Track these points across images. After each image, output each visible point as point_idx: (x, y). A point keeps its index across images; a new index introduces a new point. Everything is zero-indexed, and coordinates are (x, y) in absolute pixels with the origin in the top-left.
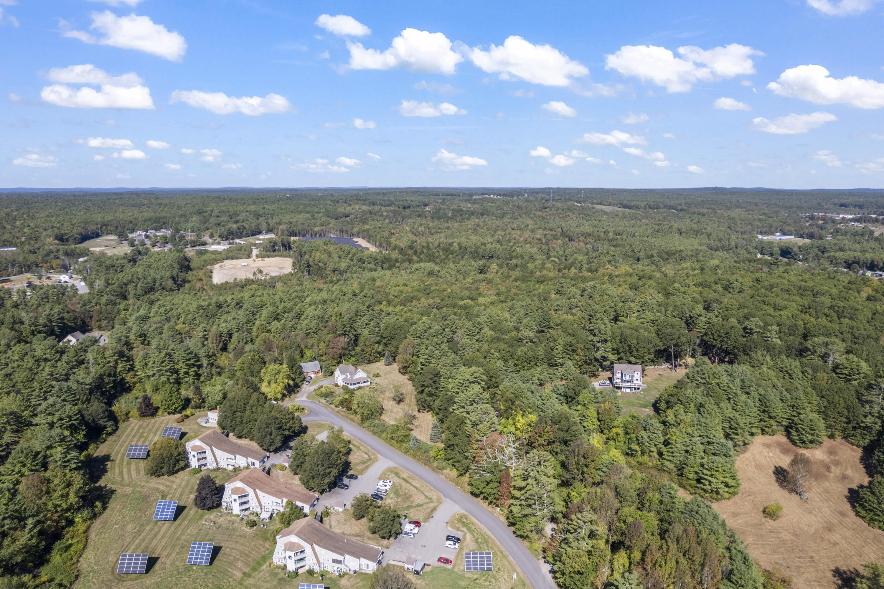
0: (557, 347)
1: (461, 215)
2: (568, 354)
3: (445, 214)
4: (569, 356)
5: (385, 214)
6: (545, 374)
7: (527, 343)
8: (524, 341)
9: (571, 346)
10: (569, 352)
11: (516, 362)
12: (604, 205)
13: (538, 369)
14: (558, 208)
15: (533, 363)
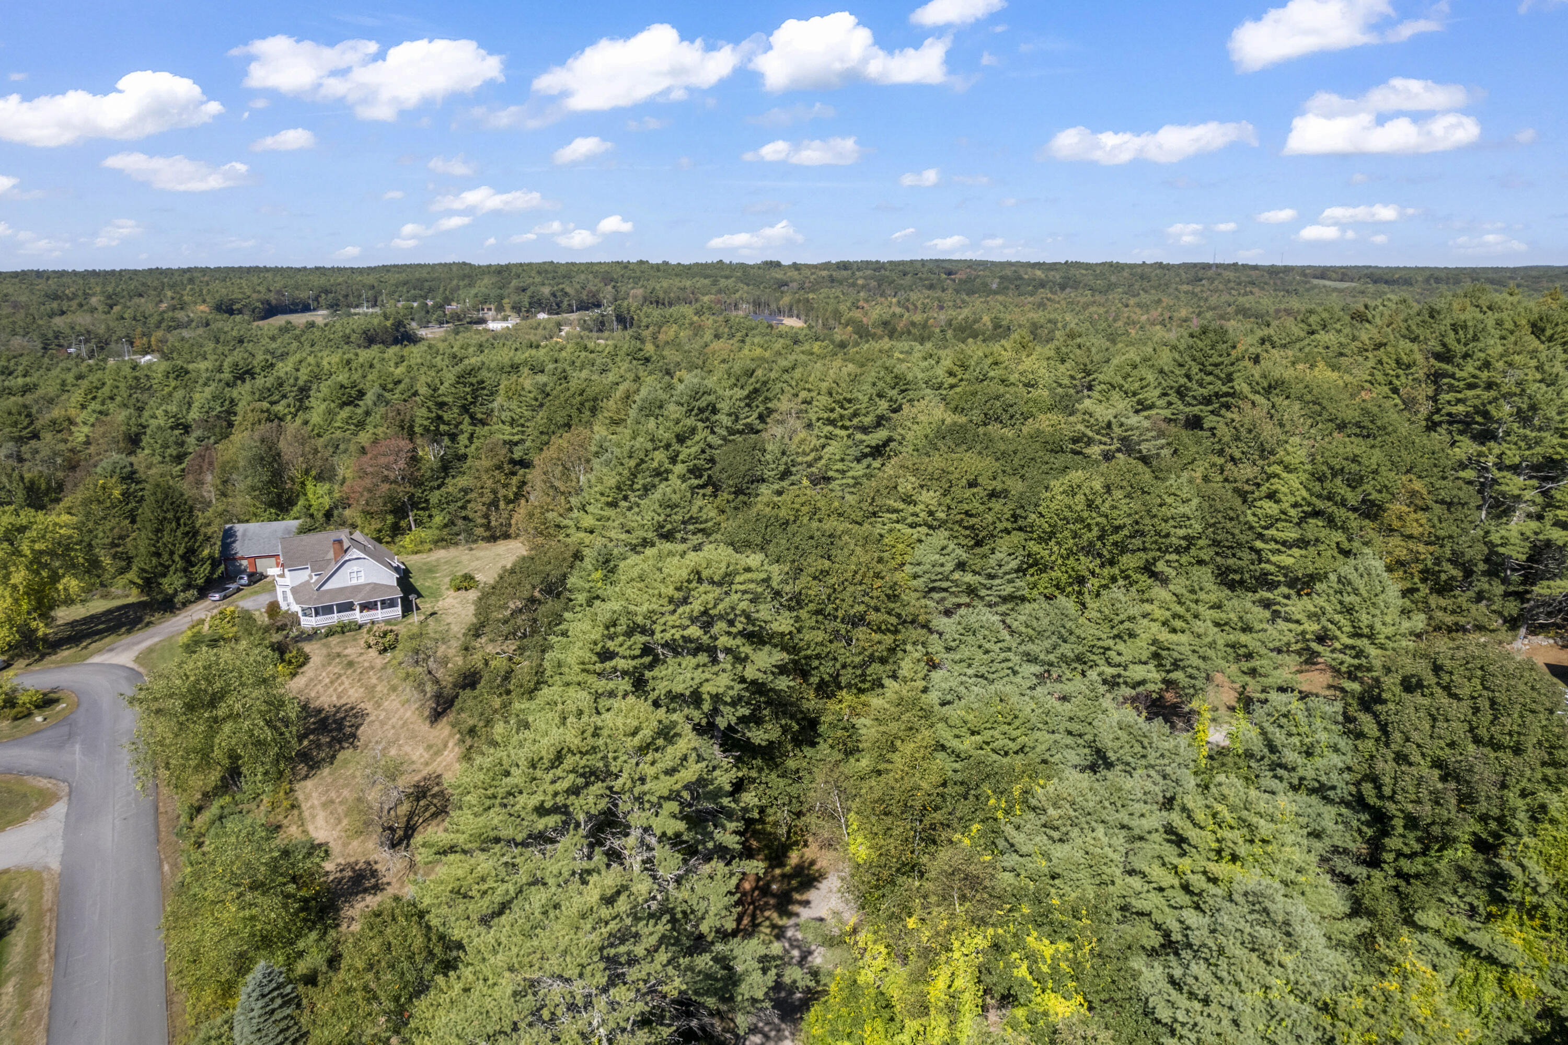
0: (1276, 484)
1: (1017, 287)
2: (1331, 522)
3: (985, 285)
4: (1339, 536)
5: (860, 282)
6: (1204, 626)
7: (1108, 457)
8: (1095, 451)
9: (1354, 482)
10: (1341, 513)
11: (1033, 547)
12: (1330, 279)
13: (1159, 592)
14: (1229, 281)
15: (1129, 561)
